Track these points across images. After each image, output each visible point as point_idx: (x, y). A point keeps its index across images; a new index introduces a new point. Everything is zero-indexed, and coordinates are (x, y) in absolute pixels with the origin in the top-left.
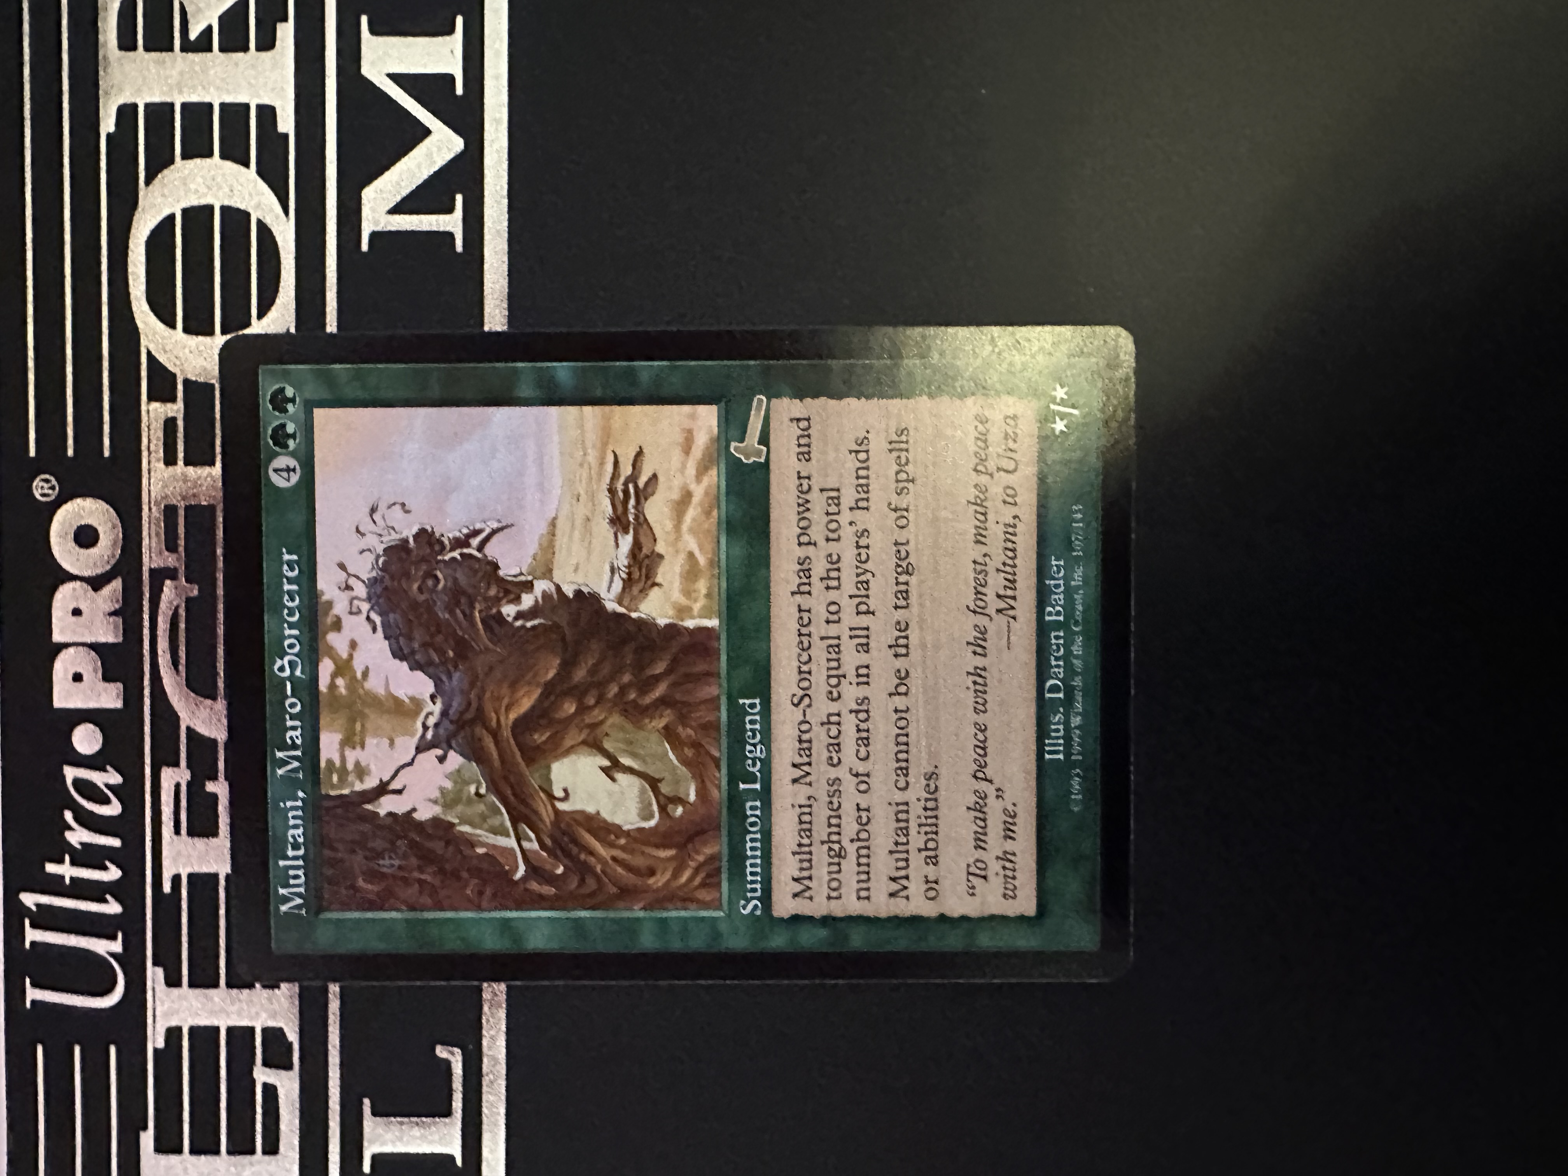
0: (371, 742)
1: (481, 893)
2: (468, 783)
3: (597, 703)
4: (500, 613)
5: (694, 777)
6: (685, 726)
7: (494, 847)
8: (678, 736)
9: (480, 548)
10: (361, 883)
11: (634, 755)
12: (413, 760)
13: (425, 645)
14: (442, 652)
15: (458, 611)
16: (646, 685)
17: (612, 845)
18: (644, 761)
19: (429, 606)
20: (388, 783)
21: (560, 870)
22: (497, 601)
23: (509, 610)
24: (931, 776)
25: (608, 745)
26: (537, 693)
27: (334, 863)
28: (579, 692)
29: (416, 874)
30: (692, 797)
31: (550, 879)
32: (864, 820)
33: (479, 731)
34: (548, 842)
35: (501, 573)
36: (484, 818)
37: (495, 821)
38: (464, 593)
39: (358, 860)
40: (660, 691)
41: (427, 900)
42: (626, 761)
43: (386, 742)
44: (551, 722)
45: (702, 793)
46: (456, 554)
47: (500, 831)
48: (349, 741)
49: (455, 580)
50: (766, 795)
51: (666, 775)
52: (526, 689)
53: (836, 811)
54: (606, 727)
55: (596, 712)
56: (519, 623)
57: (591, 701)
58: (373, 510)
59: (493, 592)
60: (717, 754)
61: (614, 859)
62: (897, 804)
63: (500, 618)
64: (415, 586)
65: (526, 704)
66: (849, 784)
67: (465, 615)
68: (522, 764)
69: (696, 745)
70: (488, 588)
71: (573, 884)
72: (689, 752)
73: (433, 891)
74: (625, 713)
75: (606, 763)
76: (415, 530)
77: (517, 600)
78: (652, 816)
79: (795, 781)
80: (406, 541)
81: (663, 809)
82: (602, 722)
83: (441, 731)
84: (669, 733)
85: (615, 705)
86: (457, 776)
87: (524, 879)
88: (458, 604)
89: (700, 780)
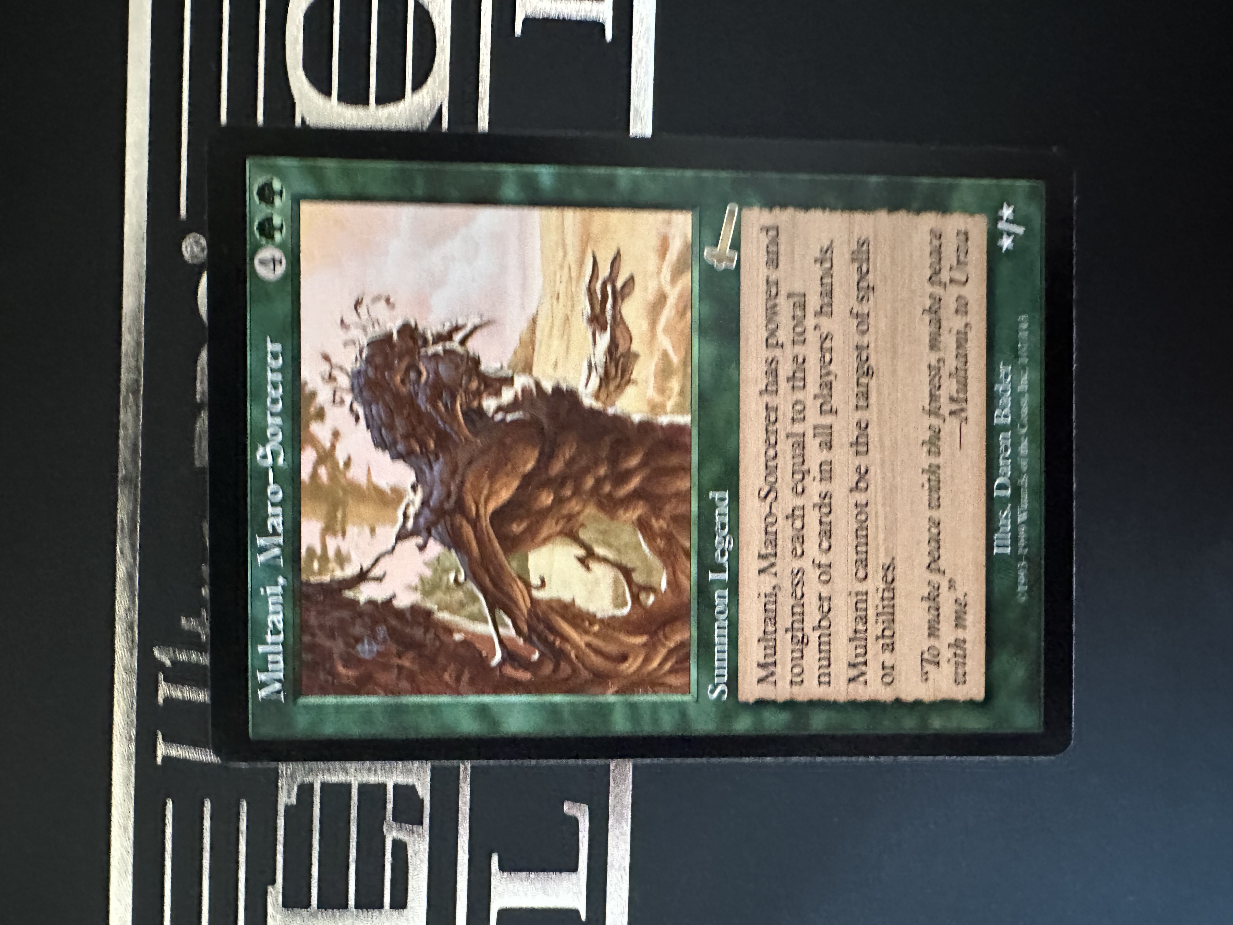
0: (352, 530)
1: (458, 679)
2: (447, 571)
3: (574, 494)
4: (480, 405)
5: (666, 566)
6: (658, 518)
7: (474, 634)
8: (651, 527)
9: (463, 342)
10: (341, 669)
11: (609, 545)
12: (393, 548)
13: (406, 437)
14: (423, 445)
15: (440, 404)
16: (622, 478)
17: (586, 632)
18: (619, 551)
19: (412, 400)
20: (369, 571)
21: (536, 656)
22: (478, 394)
23: (490, 404)
24: (889, 568)
25: (583, 535)
26: (516, 484)
27: (312, 647)
28: (558, 483)
29: (396, 661)
30: (664, 586)
31: (525, 664)
32: (826, 609)
33: (459, 519)
34: (525, 629)
35: (483, 367)
36: (462, 605)
37: (473, 609)
38: (444, 386)
39: (338, 646)
40: (635, 482)
41: (404, 684)
42: (600, 551)
43: (367, 531)
44: (529, 513)
45: (673, 583)
46: (439, 348)
47: (478, 618)
48: (329, 529)
49: (437, 373)
50: (733, 585)
51: (638, 564)
52: (505, 479)
53: (799, 600)
54: (581, 518)
55: (573, 502)
56: (499, 417)
57: (568, 492)
58: (358, 304)
59: (474, 385)
60: (687, 545)
61: (588, 645)
62: (857, 594)
63: (480, 411)
64: (398, 378)
65: (505, 495)
66: (812, 574)
67: (446, 406)
68: (500, 552)
69: (669, 537)
70: (470, 380)
71: (548, 669)
72: (661, 543)
73: (411, 677)
74: (601, 506)
75: (581, 552)
76: (399, 323)
77: (498, 393)
78: (625, 604)
79: (761, 571)
80: (391, 335)
81: (635, 598)
82: (579, 513)
83: (422, 521)
84: (643, 525)
85: (592, 495)
86: (437, 565)
87: (501, 664)
88: (440, 397)
89: (670, 569)
